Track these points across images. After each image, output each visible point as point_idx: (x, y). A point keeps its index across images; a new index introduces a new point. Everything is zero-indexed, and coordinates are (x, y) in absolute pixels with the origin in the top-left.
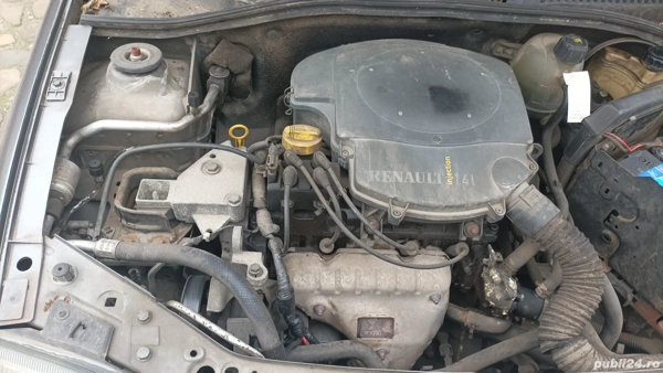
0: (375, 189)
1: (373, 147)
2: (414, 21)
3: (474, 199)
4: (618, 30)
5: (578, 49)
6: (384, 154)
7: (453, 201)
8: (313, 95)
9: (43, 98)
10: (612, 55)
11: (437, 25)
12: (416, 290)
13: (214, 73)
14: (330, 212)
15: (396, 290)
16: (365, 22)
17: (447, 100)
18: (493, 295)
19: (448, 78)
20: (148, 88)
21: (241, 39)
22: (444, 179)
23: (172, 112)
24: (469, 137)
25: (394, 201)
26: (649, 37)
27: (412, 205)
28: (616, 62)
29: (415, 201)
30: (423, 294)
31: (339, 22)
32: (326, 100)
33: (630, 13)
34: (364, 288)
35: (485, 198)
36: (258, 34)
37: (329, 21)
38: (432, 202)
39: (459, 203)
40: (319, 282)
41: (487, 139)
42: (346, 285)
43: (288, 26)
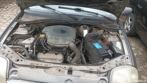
0: (50, 42)
1: (51, 37)
2: (63, 23)
3: (63, 44)
4: (93, 24)
5: (85, 26)
6: (52, 38)
7: (60, 44)
8: (45, 31)
9: (9, 29)
10: (94, 28)
11: (66, 23)
12: (56, 59)
13: (33, 28)
14: (42, 44)
15: (53, 59)
16: (55, 23)
17: (63, 32)
18: (68, 60)
19: (65, 29)
20: (23, 29)
21: (38, 24)
22: (60, 41)
23: (26, 32)
24: (65, 36)
25: (52, 44)
26: (98, 26)
27: (54, 44)
28: (94, 29)
29: (55, 43)
30: (58, 60)
31: (52, 22)
32: (47, 32)
33: (96, 22)
34: (48, 58)
35: (65, 44)
36: (40, 24)
37: (51, 22)
38: (57, 44)
39: (61, 44)
40: (42, 57)
41: (68, 36)
42: (46, 57)
43: (45, 23)
